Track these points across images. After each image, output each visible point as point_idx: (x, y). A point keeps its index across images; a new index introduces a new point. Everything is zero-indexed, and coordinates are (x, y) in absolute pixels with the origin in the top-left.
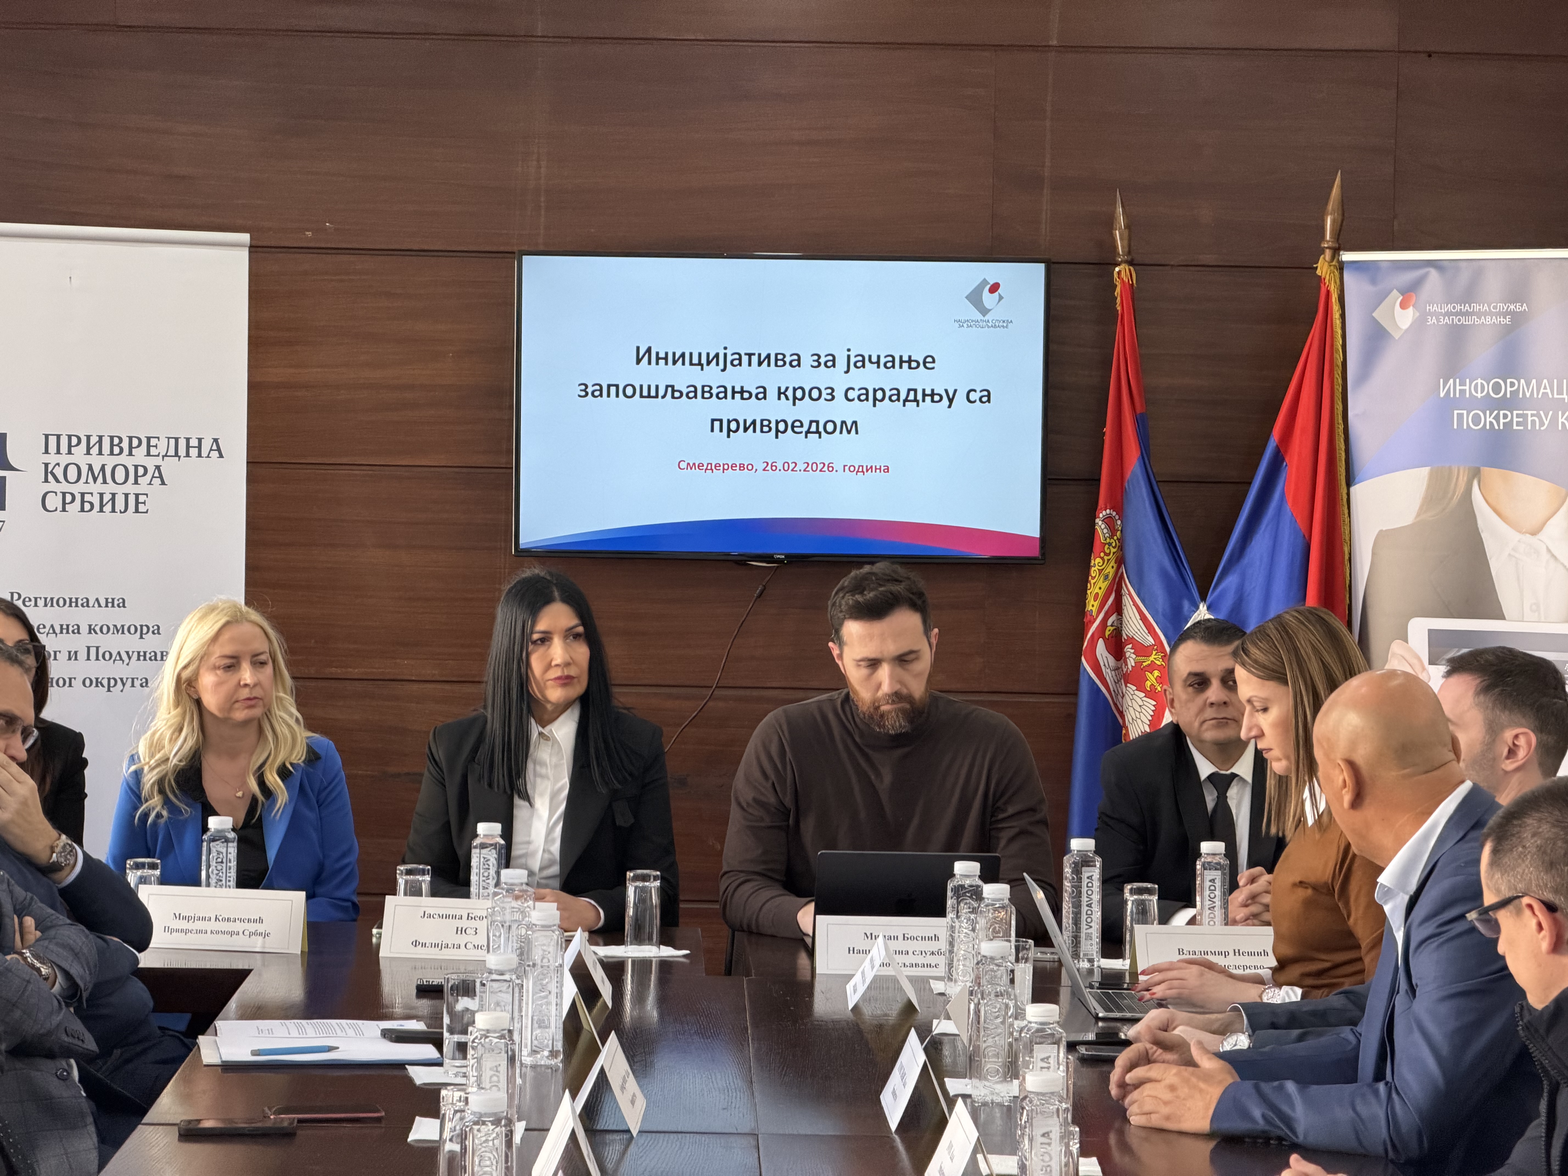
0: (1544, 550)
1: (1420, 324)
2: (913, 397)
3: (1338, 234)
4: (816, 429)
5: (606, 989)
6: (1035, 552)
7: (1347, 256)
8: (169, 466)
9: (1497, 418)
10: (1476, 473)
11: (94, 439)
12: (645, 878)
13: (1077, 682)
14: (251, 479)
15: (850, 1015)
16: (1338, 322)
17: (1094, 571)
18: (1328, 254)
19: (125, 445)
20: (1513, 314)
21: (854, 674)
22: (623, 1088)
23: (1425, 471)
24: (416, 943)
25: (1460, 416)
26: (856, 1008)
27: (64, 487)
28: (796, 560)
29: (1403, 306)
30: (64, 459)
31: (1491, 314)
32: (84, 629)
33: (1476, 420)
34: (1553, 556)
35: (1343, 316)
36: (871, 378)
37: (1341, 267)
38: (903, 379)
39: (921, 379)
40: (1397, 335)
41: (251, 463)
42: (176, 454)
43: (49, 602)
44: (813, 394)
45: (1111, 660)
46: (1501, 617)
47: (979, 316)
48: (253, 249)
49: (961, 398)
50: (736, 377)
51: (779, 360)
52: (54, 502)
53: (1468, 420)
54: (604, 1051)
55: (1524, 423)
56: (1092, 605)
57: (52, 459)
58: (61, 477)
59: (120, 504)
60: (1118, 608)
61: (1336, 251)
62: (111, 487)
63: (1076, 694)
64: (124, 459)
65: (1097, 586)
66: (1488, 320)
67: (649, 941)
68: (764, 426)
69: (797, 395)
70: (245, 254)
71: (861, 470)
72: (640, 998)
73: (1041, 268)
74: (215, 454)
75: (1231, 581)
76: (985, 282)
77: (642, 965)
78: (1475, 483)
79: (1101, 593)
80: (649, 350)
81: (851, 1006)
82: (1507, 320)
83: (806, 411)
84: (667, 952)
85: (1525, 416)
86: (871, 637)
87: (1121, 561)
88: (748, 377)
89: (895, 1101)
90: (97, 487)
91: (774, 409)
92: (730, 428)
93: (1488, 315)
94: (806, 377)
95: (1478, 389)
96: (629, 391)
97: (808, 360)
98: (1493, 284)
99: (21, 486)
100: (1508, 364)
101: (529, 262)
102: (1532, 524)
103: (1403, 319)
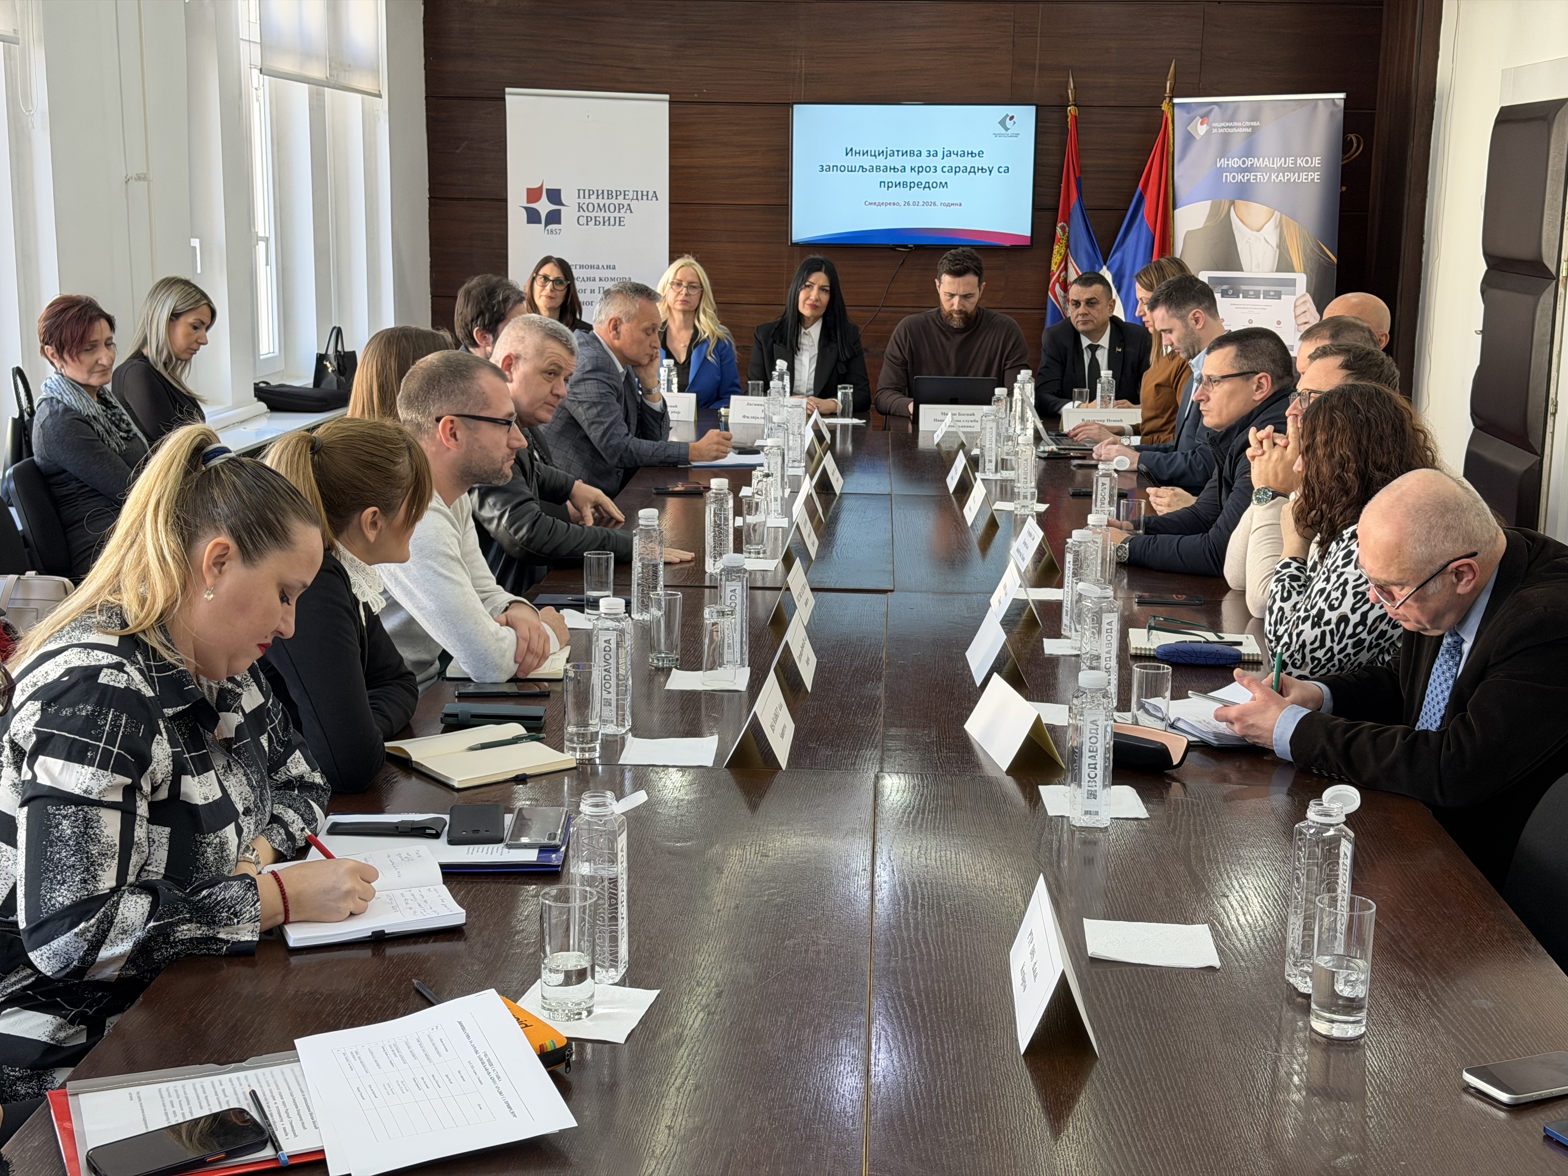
0: (1262, 239)
1: (1209, 132)
2: (973, 171)
3: (1172, 90)
4: (928, 186)
5: (828, 436)
6: (1029, 243)
7: (1176, 100)
8: (634, 204)
9: (1243, 177)
10: (1233, 203)
11: (600, 192)
12: (845, 388)
13: (1046, 303)
14: (671, 211)
15: (936, 448)
16: (1171, 132)
17: (1055, 252)
18: (1168, 99)
19: (614, 194)
20: (1253, 127)
21: (943, 298)
22: (833, 474)
23: (1209, 202)
24: (744, 417)
25: (1226, 176)
26: (938, 445)
27: (587, 214)
28: (918, 247)
29: (1202, 124)
30: (587, 201)
31: (1243, 127)
32: (597, 279)
33: (1234, 178)
34: (1267, 242)
35: (1173, 129)
36: (954, 161)
37: (1174, 105)
38: (969, 162)
39: (977, 162)
40: (1198, 138)
41: (671, 204)
42: (637, 199)
43: (581, 267)
44: (927, 169)
45: (1062, 292)
46: (1241, 270)
47: (1004, 131)
48: (670, 102)
49: (995, 171)
50: (891, 162)
51: (912, 153)
52: (583, 221)
53: (1230, 178)
54: (825, 459)
55: (1256, 179)
56: (1054, 267)
57: (581, 201)
58: (585, 209)
59: (612, 222)
60: (1066, 269)
61: (1171, 98)
62: (608, 214)
63: (1045, 309)
64: (614, 201)
65: (1056, 258)
66: (1240, 130)
67: (848, 417)
68: (905, 184)
69: (920, 170)
70: (667, 104)
71: (949, 205)
72: (844, 441)
73: (1033, 108)
74: (654, 199)
75: (1118, 255)
76: (1007, 115)
77: (844, 427)
78: (1232, 209)
79: (1058, 262)
80: (851, 150)
81: (936, 443)
82: (1250, 130)
83: (924, 177)
84: (856, 421)
85: (1256, 176)
86: (954, 283)
87: (1067, 247)
88: (897, 161)
89: (952, 481)
90: (602, 214)
91: (909, 177)
92: (889, 185)
93: (1241, 128)
94: (924, 161)
95: (1235, 163)
96: (842, 169)
97: (924, 154)
98: (1244, 113)
99: (568, 213)
100: (1249, 151)
101: (796, 107)
102: (1258, 226)
103: (1201, 130)
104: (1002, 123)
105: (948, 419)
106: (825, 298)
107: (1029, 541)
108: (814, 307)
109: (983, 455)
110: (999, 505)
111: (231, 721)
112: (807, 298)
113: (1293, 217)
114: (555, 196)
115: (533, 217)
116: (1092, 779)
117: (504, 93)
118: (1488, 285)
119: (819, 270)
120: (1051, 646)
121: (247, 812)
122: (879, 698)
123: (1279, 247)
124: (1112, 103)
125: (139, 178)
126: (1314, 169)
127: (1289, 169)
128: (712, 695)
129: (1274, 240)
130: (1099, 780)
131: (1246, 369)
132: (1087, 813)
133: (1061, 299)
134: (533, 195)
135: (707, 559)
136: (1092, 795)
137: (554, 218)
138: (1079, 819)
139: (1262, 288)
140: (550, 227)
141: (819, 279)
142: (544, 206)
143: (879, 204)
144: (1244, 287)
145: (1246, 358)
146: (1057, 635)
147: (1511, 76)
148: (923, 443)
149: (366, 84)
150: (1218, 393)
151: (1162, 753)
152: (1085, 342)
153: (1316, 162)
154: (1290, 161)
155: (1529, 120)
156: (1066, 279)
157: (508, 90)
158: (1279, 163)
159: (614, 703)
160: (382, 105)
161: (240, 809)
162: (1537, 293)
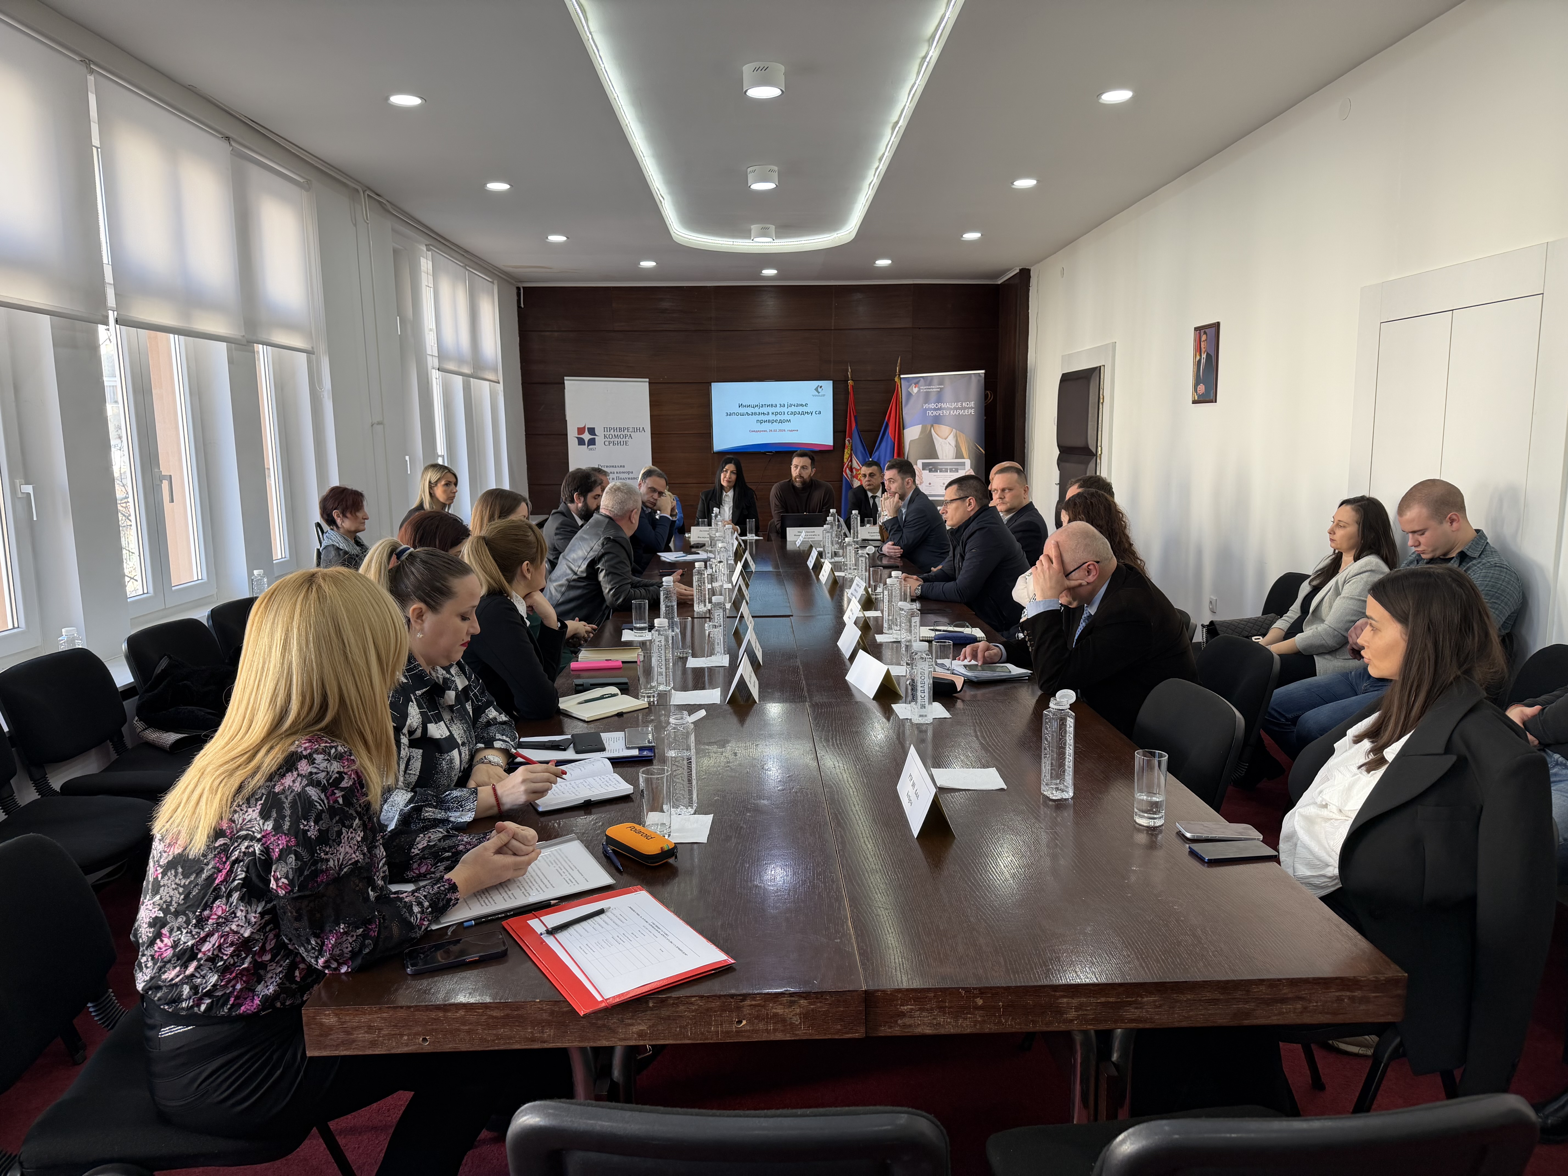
0: (948, 443)
1: (919, 391)
2: (803, 413)
3: (899, 372)
4: (781, 422)
5: (743, 544)
6: (832, 449)
7: (902, 376)
8: (632, 434)
9: (937, 413)
10: (932, 426)
11: (615, 428)
13: (842, 478)
15: (797, 549)
17: (845, 452)
18: (897, 376)
19: (622, 429)
23: (920, 426)
25: (928, 413)
26: (799, 547)
27: (609, 440)
28: (777, 452)
29: (915, 387)
30: (609, 433)
33: (932, 413)
34: (950, 444)
35: (901, 391)
36: (793, 409)
37: (901, 378)
38: (800, 409)
39: (805, 409)
40: (914, 395)
42: (635, 431)
44: (780, 413)
45: (850, 473)
46: (938, 458)
48: (650, 383)
49: (814, 413)
50: (762, 410)
51: (772, 406)
52: (607, 443)
53: (930, 414)
55: (943, 414)
56: (845, 460)
57: (606, 433)
58: (608, 437)
59: (622, 444)
60: (851, 461)
61: (899, 375)
62: (620, 440)
63: (842, 481)
64: (622, 433)
65: (846, 456)
66: (934, 390)
68: (769, 421)
69: (777, 414)
70: (648, 384)
71: (791, 431)
73: (832, 382)
74: (643, 431)
75: (877, 453)
76: (819, 386)
77: (751, 540)
78: (932, 429)
79: (847, 458)
80: (742, 404)
81: (797, 546)
82: (939, 389)
83: (779, 417)
85: (943, 412)
87: (851, 450)
88: (764, 410)
89: (811, 563)
90: (617, 440)
91: (771, 417)
92: (761, 422)
93: (935, 388)
94: (778, 409)
95: (932, 406)
96: (737, 414)
97: (778, 406)
98: (935, 381)
99: (599, 440)
100: (939, 400)
101: (713, 384)
102: (946, 436)
103: (915, 390)
104: (816, 389)
105: (803, 534)
106: (734, 477)
107: (858, 588)
108: (728, 482)
109: (824, 550)
110: (837, 574)
111: (451, 695)
112: (725, 477)
113: (962, 431)
114: (592, 431)
115: (581, 442)
116: (923, 698)
117: (564, 380)
118: (1060, 461)
119: (731, 463)
120: (879, 638)
121: (463, 744)
122: (798, 667)
123: (956, 446)
124: (869, 379)
125: (379, 423)
126: (971, 408)
127: (959, 408)
128: (711, 669)
129: (953, 443)
130: (926, 699)
131: (962, 495)
132: (921, 716)
133: (849, 476)
134: (581, 431)
135: (695, 605)
136: (923, 707)
137: (592, 442)
138: (916, 720)
139: (949, 467)
140: (590, 447)
141: (730, 467)
142: (586, 436)
143: (757, 431)
144: (940, 467)
145: (962, 490)
146: (882, 633)
147: (1066, 358)
148: (789, 547)
149: (491, 376)
150: (951, 508)
151: (952, 684)
152: (870, 494)
153: (972, 404)
154: (959, 404)
155: (1077, 379)
156: (851, 466)
157: (565, 378)
158: (954, 405)
159: (664, 674)
160: (500, 387)
161: (460, 743)
162: (1087, 463)
